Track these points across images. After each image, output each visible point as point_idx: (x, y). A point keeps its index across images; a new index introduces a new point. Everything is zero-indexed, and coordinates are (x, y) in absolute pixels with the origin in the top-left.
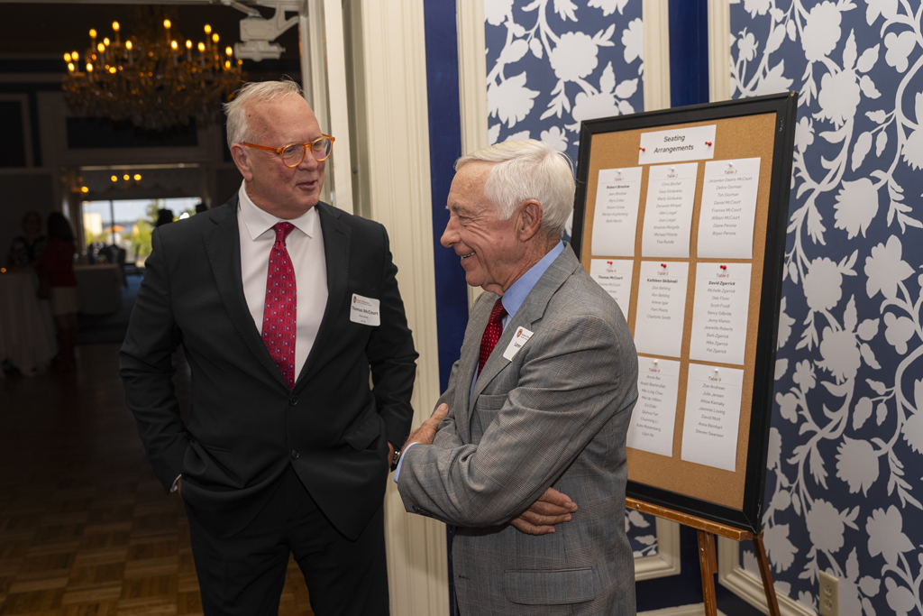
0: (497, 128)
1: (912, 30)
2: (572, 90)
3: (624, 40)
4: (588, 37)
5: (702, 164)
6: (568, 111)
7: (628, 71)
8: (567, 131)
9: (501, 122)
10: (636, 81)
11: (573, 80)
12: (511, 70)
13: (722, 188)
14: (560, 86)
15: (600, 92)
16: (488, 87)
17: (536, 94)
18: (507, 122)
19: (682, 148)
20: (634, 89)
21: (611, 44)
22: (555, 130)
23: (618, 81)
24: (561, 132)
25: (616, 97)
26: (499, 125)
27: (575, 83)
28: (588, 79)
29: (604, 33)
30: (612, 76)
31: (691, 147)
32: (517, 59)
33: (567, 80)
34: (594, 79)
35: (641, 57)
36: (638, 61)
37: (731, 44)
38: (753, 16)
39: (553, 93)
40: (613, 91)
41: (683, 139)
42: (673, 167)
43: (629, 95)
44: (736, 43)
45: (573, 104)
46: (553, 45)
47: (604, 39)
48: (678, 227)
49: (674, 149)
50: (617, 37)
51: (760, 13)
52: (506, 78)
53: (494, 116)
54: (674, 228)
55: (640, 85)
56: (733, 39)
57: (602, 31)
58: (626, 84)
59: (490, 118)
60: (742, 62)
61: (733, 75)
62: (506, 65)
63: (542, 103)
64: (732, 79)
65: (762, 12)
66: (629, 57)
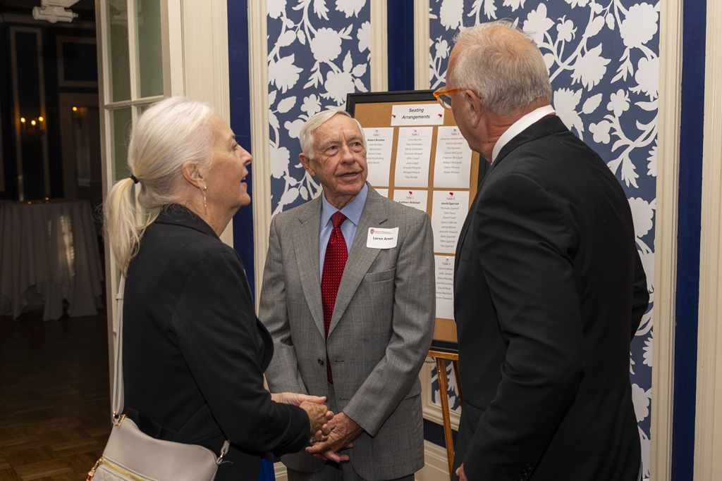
0: (274, 93)
1: (552, 53)
2: (325, 69)
3: (359, 36)
4: (336, 32)
5: (435, 128)
6: (322, 84)
7: (361, 58)
8: (321, 98)
9: (277, 89)
10: (366, 65)
11: (325, 62)
12: (284, 52)
13: (449, 144)
14: (317, 66)
15: (343, 71)
16: (269, 62)
17: (301, 70)
18: (281, 89)
19: (422, 117)
20: (364, 71)
21: (350, 38)
22: (313, 96)
23: (354, 65)
24: (317, 98)
25: (353, 75)
26: (276, 91)
27: (326, 64)
28: (335, 62)
29: (346, 30)
30: (351, 61)
31: (428, 117)
32: (288, 44)
33: (321, 62)
34: (339, 62)
35: (369, 49)
36: (367, 51)
37: (430, 45)
38: (447, 29)
39: (312, 70)
40: (351, 72)
41: (422, 111)
42: (416, 128)
43: (361, 75)
44: (434, 45)
45: (325, 79)
46: (312, 36)
47: (346, 34)
48: (420, 168)
49: (416, 117)
50: (354, 33)
51: (452, 28)
52: (281, 58)
53: (272, 84)
54: (417, 168)
55: (368, 68)
56: (432, 42)
57: (344, 29)
58: (359, 66)
59: (270, 85)
60: (438, 59)
61: (431, 67)
62: (281, 48)
63: (304, 77)
64: (431, 69)
65: (454, 28)
66: (361, 48)
